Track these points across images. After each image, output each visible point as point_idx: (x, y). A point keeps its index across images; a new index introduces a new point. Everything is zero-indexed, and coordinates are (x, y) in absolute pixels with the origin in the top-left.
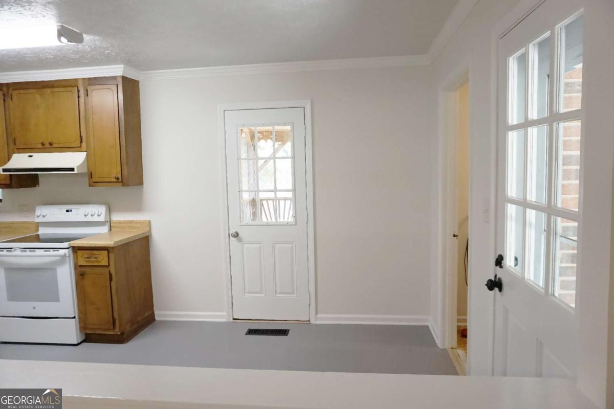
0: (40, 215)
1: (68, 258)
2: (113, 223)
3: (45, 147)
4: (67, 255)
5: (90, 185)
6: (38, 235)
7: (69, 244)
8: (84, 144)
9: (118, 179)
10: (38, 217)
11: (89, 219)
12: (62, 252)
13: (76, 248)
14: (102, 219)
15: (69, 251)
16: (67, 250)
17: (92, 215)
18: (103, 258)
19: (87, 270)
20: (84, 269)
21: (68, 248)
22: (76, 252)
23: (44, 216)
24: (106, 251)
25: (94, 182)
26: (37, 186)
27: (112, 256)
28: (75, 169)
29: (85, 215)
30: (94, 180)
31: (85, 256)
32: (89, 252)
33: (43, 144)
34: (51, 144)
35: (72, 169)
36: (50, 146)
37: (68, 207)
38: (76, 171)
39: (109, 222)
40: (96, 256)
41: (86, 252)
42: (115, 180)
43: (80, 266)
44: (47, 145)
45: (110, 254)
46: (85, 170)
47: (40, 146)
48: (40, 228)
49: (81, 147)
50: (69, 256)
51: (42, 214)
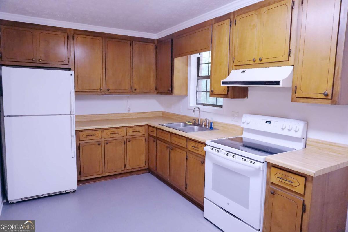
0: (245, 122)
1: (261, 172)
2: (309, 141)
3: (255, 63)
4: (262, 169)
5: (293, 100)
6: (242, 138)
7: (265, 159)
8: (292, 58)
9: (327, 95)
10: (243, 123)
11: (286, 133)
12: (257, 165)
13: (271, 164)
14: (299, 135)
15: (263, 166)
16: (263, 164)
17: (289, 130)
18: (298, 185)
19: (279, 191)
20: (275, 188)
21: (263, 162)
22: (270, 168)
23: (248, 124)
24: (304, 179)
25: (297, 97)
26: (246, 97)
27: (309, 184)
28: (281, 83)
29: (283, 129)
30: (298, 95)
31: (279, 176)
32: (284, 172)
33: (254, 61)
34: (261, 60)
35: (278, 83)
36: (260, 62)
37: (268, 119)
38: (281, 85)
39: (305, 139)
40: (290, 179)
41: (279, 171)
42: (323, 97)
43: (272, 183)
44: (258, 61)
45: (307, 183)
46: (290, 85)
47: (252, 62)
48: (244, 132)
49: (288, 61)
50: (263, 171)
51: (247, 122)
